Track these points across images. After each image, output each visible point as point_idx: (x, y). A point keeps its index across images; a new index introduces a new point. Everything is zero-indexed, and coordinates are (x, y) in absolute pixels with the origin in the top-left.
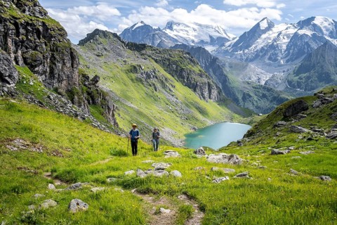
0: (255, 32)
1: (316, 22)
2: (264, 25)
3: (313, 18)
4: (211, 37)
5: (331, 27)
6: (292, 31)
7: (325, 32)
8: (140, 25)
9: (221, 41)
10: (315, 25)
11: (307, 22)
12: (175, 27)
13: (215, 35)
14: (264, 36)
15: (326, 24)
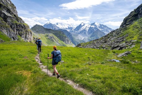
0: (80, 26)
1: (95, 24)
2: (82, 24)
3: (95, 23)
4: (68, 27)
5: (99, 25)
6: (89, 26)
7: (98, 27)
8: (49, 23)
9: (71, 28)
10: (95, 25)
11: (93, 24)
12: (58, 24)
13: (70, 27)
14: (82, 27)
15: (98, 25)
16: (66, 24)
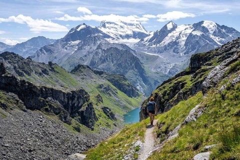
0: (164, 32)
1: (204, 25)
2: (170, 26)
3: (202, 22)
4: (134, 32)
5: (215, 28)
6: (189, 31)
7: (210, 32)
10: (204, 27)
12: (107, 25)
14: (170, 35)
15: (211, 26)
16: (126, 24)
